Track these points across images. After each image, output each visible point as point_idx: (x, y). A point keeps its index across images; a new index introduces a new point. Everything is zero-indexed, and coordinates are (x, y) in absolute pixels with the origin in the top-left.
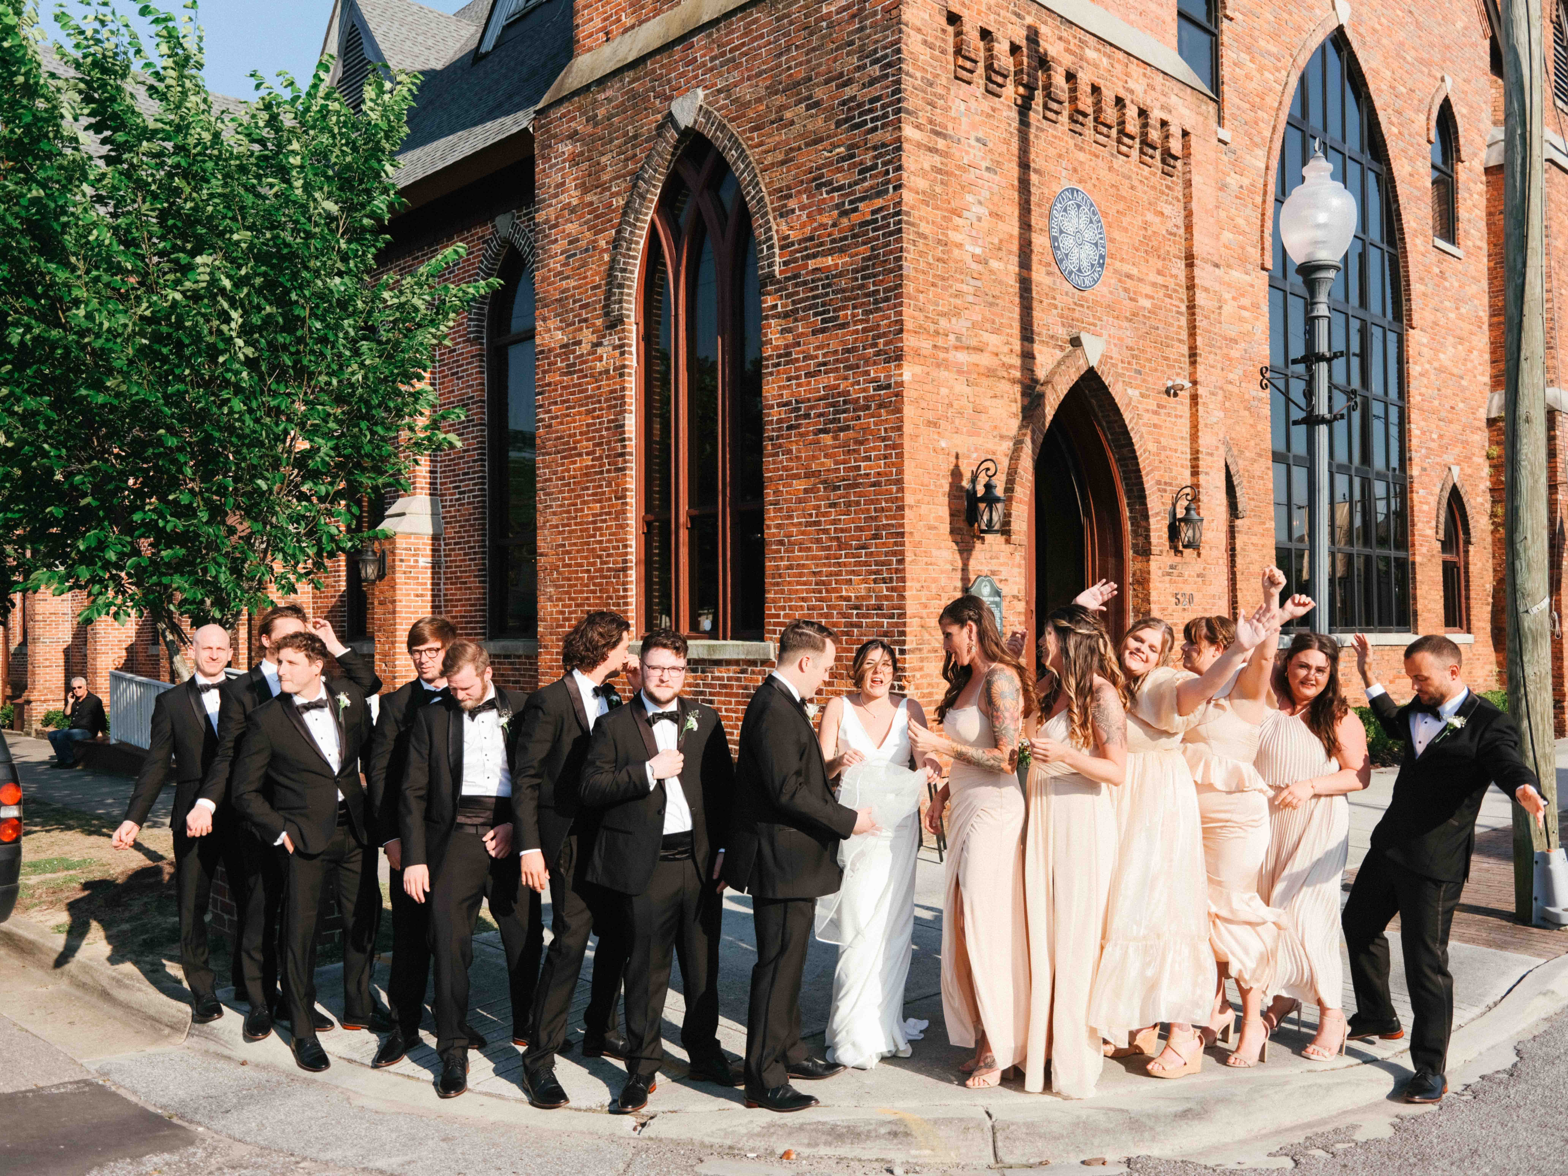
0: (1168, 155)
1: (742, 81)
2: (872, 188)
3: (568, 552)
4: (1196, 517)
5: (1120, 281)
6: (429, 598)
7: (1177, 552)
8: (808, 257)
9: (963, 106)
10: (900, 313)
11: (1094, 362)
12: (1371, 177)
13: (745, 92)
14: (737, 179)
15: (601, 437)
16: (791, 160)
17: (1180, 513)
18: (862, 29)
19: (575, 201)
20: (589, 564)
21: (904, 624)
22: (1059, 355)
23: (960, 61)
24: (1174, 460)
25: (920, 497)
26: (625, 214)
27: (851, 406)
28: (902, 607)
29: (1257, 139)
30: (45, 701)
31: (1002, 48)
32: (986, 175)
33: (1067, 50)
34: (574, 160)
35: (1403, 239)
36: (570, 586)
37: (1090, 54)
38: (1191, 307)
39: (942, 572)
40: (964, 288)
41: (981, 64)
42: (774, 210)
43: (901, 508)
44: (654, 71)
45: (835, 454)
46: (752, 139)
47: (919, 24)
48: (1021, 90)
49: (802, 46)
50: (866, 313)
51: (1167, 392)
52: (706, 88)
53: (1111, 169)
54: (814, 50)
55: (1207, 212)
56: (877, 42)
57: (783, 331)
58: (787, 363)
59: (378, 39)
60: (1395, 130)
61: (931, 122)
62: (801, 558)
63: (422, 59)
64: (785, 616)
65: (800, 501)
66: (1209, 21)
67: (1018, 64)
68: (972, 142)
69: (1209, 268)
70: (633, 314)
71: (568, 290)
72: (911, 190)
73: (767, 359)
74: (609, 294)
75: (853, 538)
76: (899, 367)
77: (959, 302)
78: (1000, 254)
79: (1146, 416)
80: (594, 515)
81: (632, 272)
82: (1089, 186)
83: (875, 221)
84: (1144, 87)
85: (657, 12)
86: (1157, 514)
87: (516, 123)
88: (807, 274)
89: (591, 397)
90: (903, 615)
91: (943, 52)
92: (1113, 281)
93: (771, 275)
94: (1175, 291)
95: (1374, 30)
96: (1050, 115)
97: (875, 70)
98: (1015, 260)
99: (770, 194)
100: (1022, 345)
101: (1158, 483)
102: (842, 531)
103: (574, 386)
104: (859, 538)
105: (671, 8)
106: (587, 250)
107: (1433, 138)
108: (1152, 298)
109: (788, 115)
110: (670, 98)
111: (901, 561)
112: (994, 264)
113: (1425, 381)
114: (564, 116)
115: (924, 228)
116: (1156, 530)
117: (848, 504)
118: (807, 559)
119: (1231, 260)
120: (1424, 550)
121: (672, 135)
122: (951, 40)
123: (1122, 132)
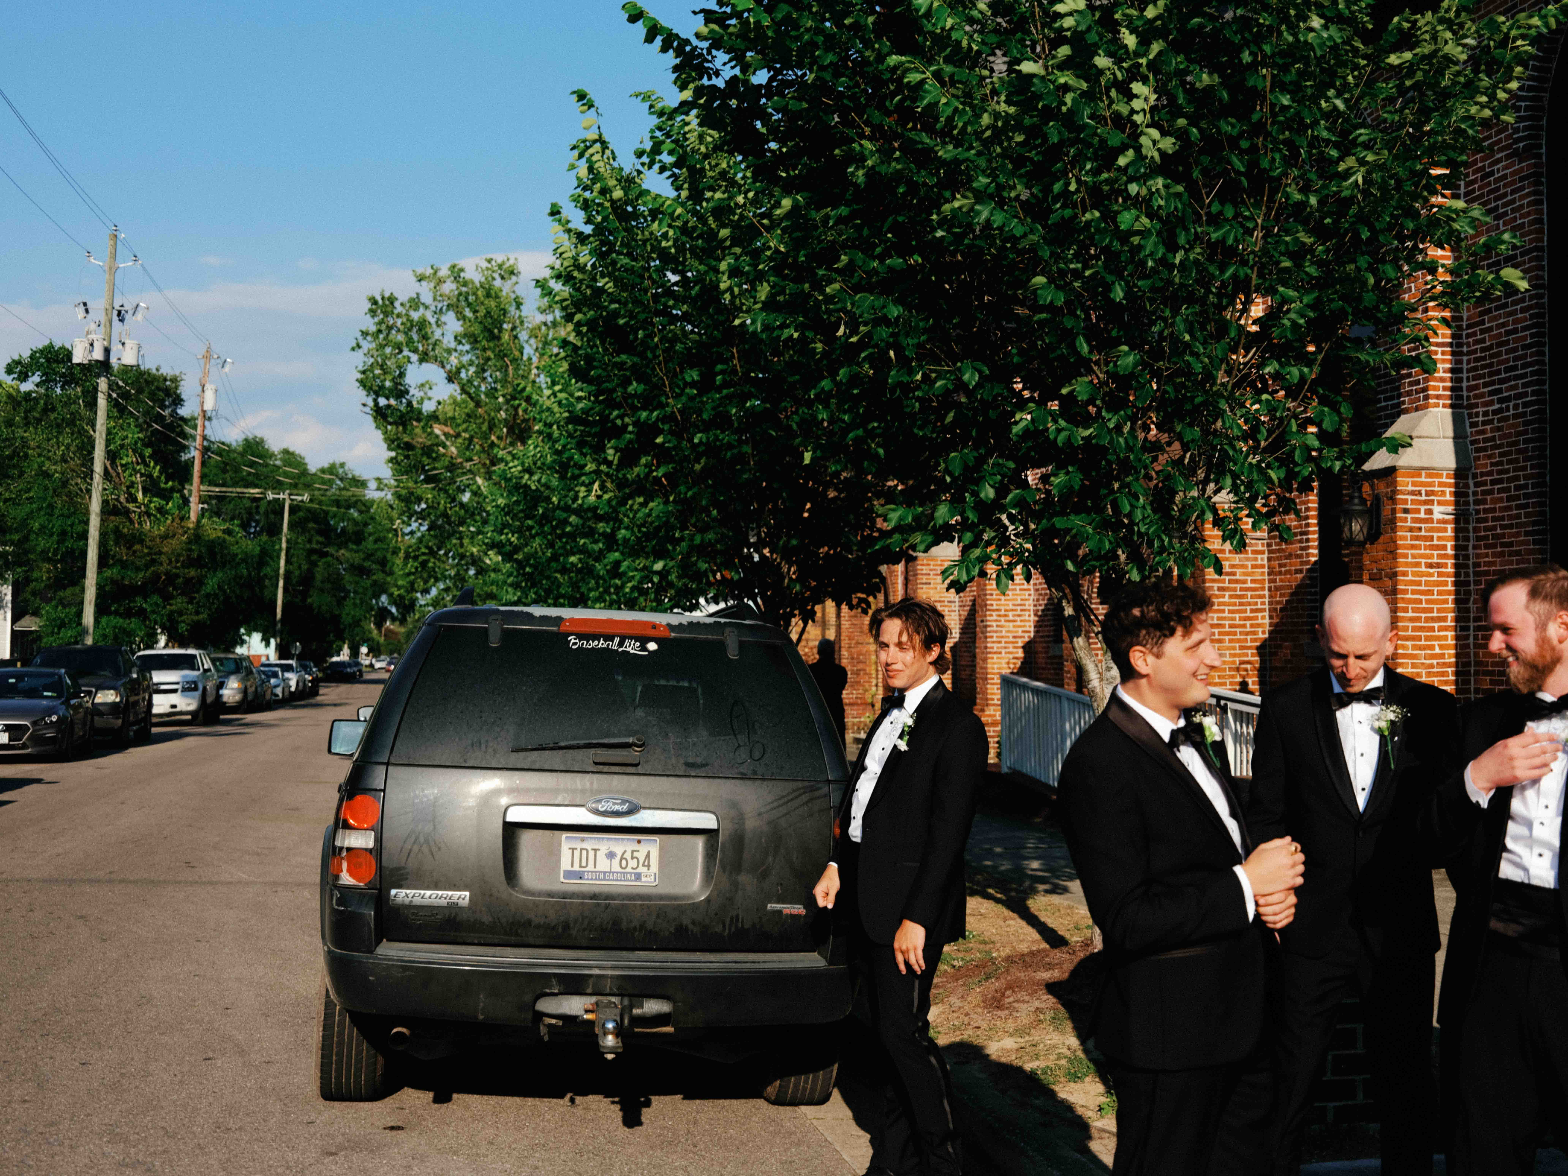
6: (1450, 570)
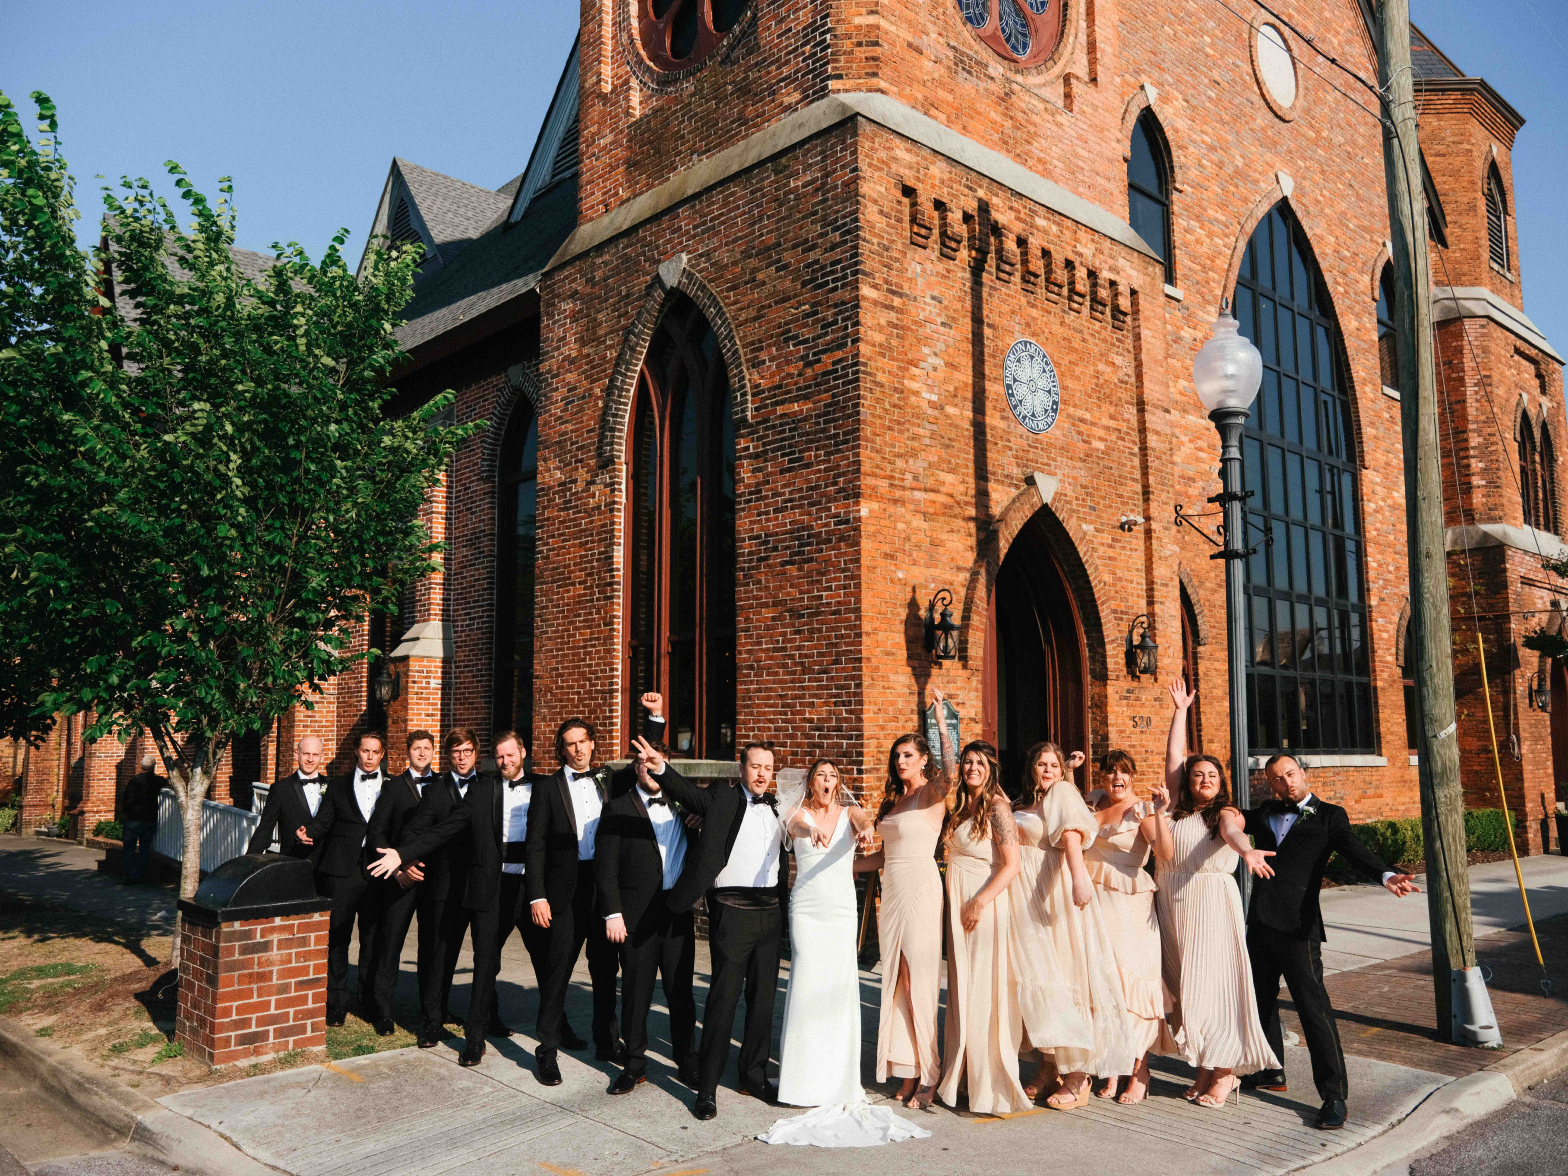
0: (1117, 312)
1: (720, 246)
2: (833, 341)
3: (562, 675)
4: (1151, 644)
5: (1073, 425)
6: (439, 718)
7: (1135, 677)
8: (777, 403)
9: (919, 268)
10: (857, 455)
11: (1048, 499)
12: (1320, 332)
13: (723, 256)
14: (714, 334)
15: (593, 567)
16: (763, 316)
17: (1136, 640)
18: (824, 201)
19: (574, 354)
20: (579, 686)
21: (862, 745)
22: (1014, 492)
23: (916, 229)
24: (1130, 590)
25: (877, 625)
26: (617, 365)
27: (814, 540)
28: (860, 729)
29: (1209, 297)
30: (98, 812)
31: (955, 217)
32: (942, 329)
33: (1018, 219)
34: (575, 317)
35: (1353, 388)
36: (562, 707)
37: (1040, 222)
38: (1144, 449)
39: (899, 695)
40: (921, 431)
41: (936, 232)
42: (747, 361)
43: (859, 635)
44: (645, 237)
45: (800, 585)
46: (728, 297)
47: (875, 196)
48: (974, 253)
49: (773, 216)
50: (828, 454)
51: (1122, 527)
52: (689, 252)
53: (1062, 323)
54: (783, 219)
55: (1156, 362)
56: (837, 212)
57: (754, 471)
58: (757, 499)
59: (423, 212)
60: (1341, 289)
61: (887, 282)
62: (769, 682)
63: (462, 228)
64: (754, 736)
65: (768, 628)
66: (1161, 192)
67: (971, 231)
68: (928, 300)
69: (1160, 413)
70: (623, 455)
71: (566, 433)
72: (867, 343)
73: (740, 496)
74: (602, 436)
75: (816, 663)
76: (857, 503)
77: (915, 444)
78: (956, 401)
79: (1101, 549)
80: (585, 640)
81: (623, 417)
82: (1042, 339)
83: (836, 371)
84: (1093, 250)
85: (650, 187)
86: (1113, 641)
87: (526, 284)
88: (776, 419)
89: (584, 530)
90: (860, 737)
91: (899, 220)
92: (1066, 425)
93: (744, 419)
94: (1128, 434)
95: (1318, 201)
96: (1002, 275)
97: (836, 237)
98: (969, 405)
99: (744, 347)
100: (977, 484)
101: (1114, 611)
102: (806, 656)
103: (570, 520)
104: (820, 663)
105: (661, 184)
106: (584, 397)
107: (1377, 296)
108: (1105, 440)
109: (760, 276)
110: (659, 262)
111: (859, 686)
112: (950, 410)
113: (1380, 517)
114: (566, 277)
115: (881, 377)
116: (1113, 656)
117: (812, 631)
118: (774, 682)
119: (1187, 407)
120: (1385, 675)
121: (659, 294)
122: (907, 210)
123: (1072, 291)
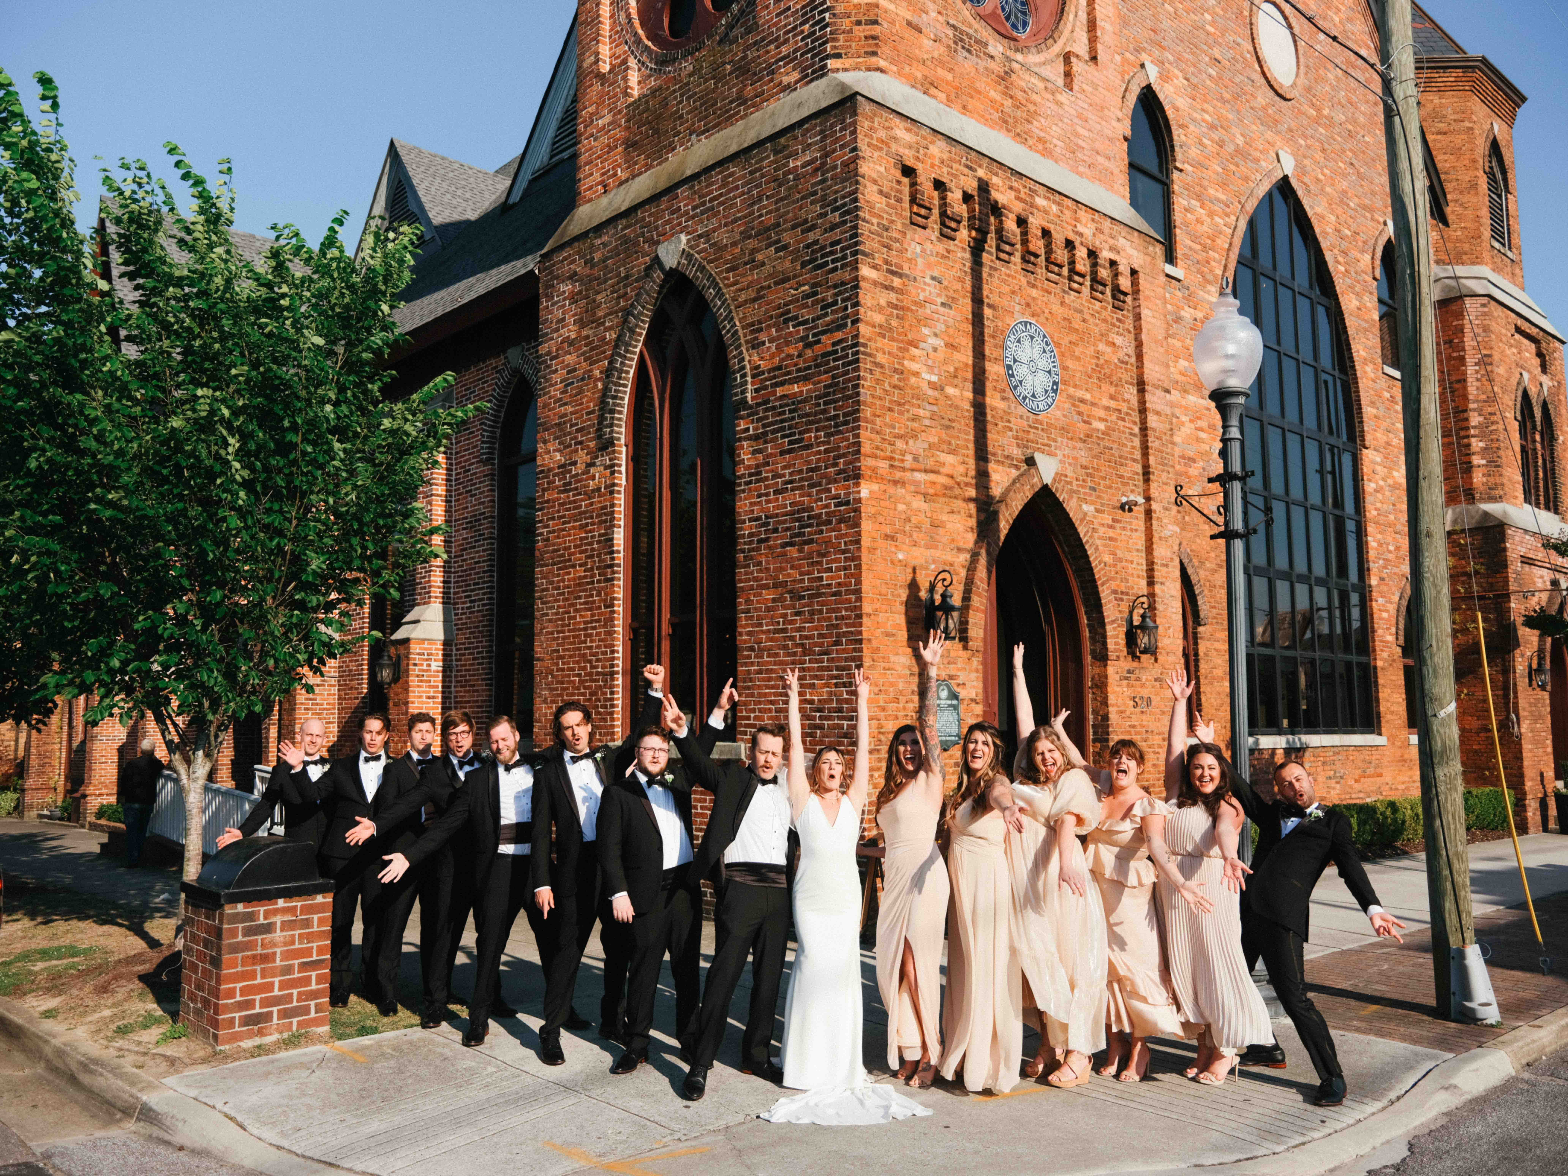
0: (1117, 291)
1: (719, 227)
2: (833, 322)
3: (562, 657)
4: (1151, 624)
5: (1074, 405)
6: (440, 700)
7: (1135, 657)
8: (776, 385)
9: (918, 249)
10: (857, 436)
11: (1048, 480)
12: (1321, 311)
13: (723, 237)
14: (714, 315)
15: (593, 550)
16: (762, 297)
17: (1137, 621)
18: (824, 181)
19: (573, 335)
20: (580, 668)
22: (1014, 473)
23: (915, 209)
24: (1130, 571)
25: (878, 606)
26: (617, 346)
27: (814, 522)
29: (1210, 277)
30: (100, 795)
31: (955, 196)
32: (942, 309)
33: (1018, 198)
34: (573, 298)
35: (1353, 367)
36: (563, 689)
37: (1040, 201)
38: (1144, 429)
39: (900, 677)
40: (921, 412)
41: (936, 212)
42: (747, 342)
43: (859, 616)
44: (644, 219)
45: (800, 566)
46: (728, 278)
47: (875, 176)
48: (974, 233)
49: (772, 196)
50: (827, 435)
51: (1122, 507)
52: (688, 233)
53: (1062, 303)
54: (782, 199)
55: (1156, 342)
56: (837, 192)
57: (754, 452)
58: (758, 481)
59: (421, 193)
60: (1342, 268)
61: (886, 262)
62: (769, 663)
63: (460, 210)
64: (755, 718)
65: (768, 609)
66: (1161, 171)
67: (971, 211)
68: (928, 280)
69: (1160, 393)
70: (623, 437)
71: (565, 415)
72: (867, 323)
73: (740, 477)
74: (601, 418)
75: (816, 644)
76: (858, 484)
77: (915, 425)
78: (956, 381)
79: (1102, 530)
80: (585, 623)
81: (622, 399)
82: (1042, 319)
83: (836, 352)
84: (1093, 230)
85: (649, 167)
86: (1113, 622)
87: (524, 266)
88: (776, 400)
89: (585, 512)
91: (899, 200)
92: (1066, 406)
93: (744, 401)
94: (1128, 414)
95: (1318, 180)
96: (1002, 255)
97: (836, 217)
98: (969, 386)
99: (743, 328)
100: (977, 465)
101: (1115, 592)
102: (807, 637)
103: (570, 503)
104: (821, 645)
105: (659, 164)
106: (583, 379)
107: (1378, 275)
108: (1106, 420)
109: (759, 257)
110: (658, 243)
112: (950, 391)
113: (1380, 496)
114: (565, 259)
115: (880, 358)
116: (1113, 637)
117: (812, 613)
118: (775, 664)
119: (1187, 387)
120: (1385, 655)
121: (658, 275)
122: (906, 190)
123: (1073, 271)
